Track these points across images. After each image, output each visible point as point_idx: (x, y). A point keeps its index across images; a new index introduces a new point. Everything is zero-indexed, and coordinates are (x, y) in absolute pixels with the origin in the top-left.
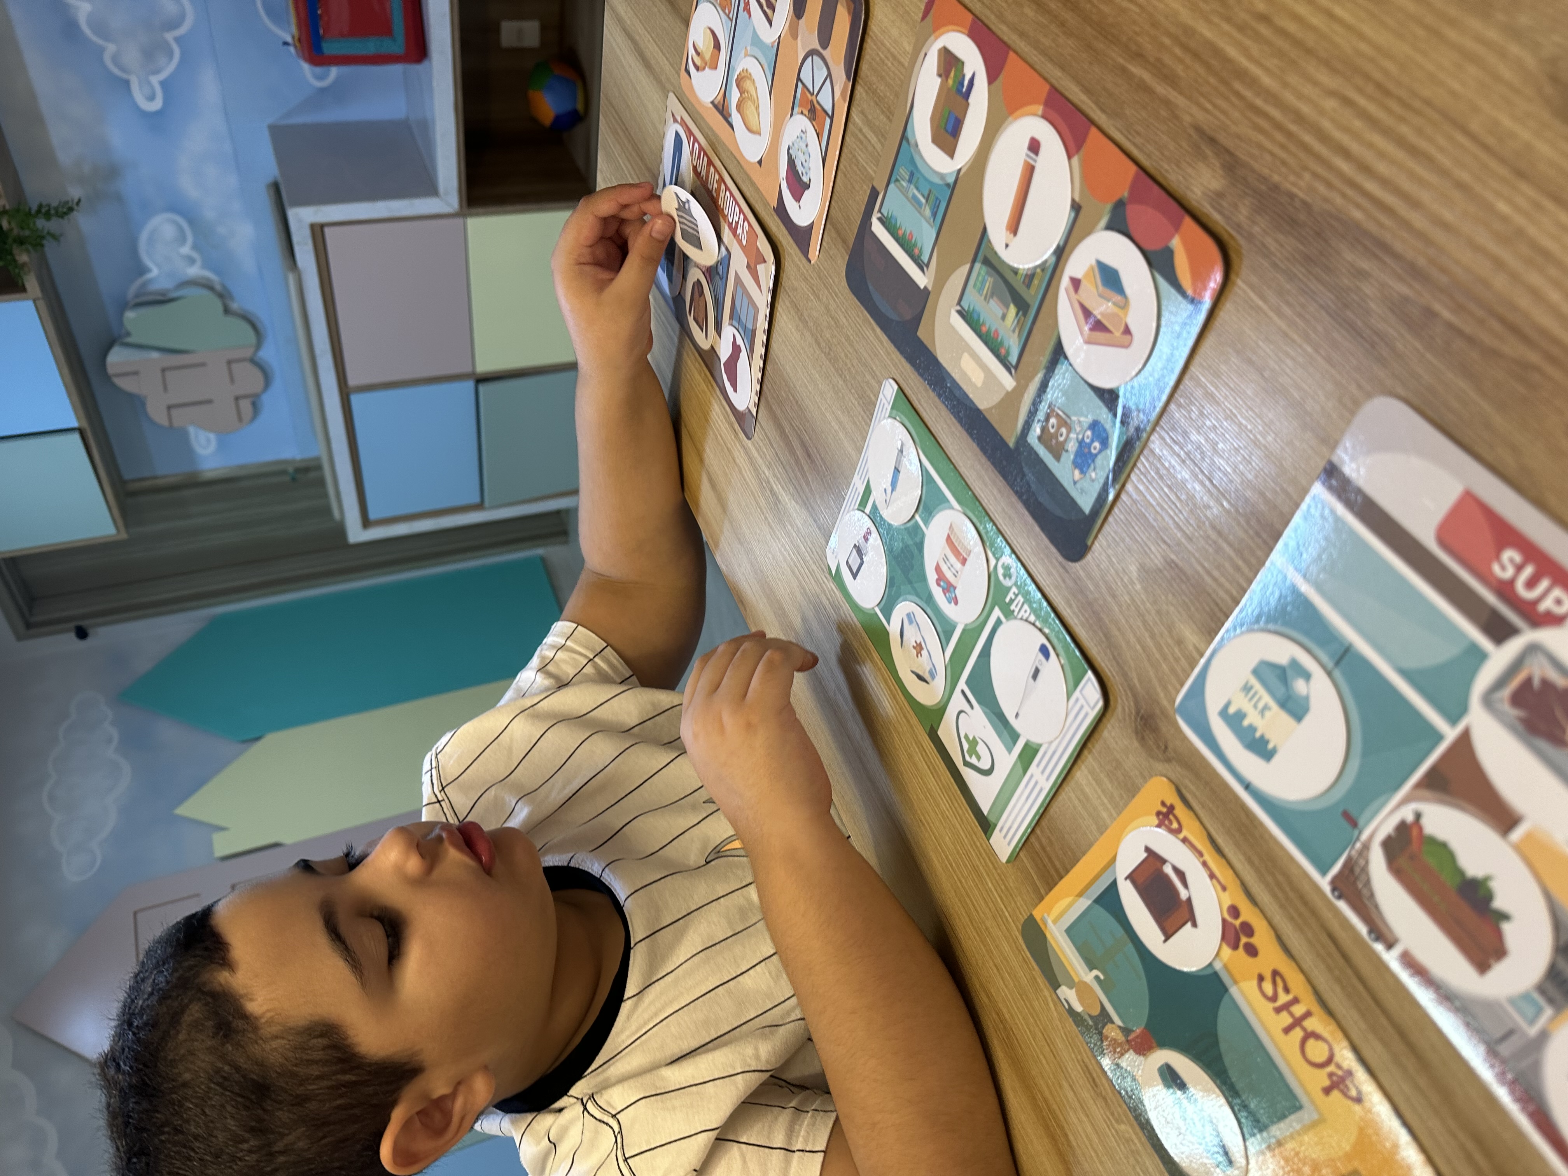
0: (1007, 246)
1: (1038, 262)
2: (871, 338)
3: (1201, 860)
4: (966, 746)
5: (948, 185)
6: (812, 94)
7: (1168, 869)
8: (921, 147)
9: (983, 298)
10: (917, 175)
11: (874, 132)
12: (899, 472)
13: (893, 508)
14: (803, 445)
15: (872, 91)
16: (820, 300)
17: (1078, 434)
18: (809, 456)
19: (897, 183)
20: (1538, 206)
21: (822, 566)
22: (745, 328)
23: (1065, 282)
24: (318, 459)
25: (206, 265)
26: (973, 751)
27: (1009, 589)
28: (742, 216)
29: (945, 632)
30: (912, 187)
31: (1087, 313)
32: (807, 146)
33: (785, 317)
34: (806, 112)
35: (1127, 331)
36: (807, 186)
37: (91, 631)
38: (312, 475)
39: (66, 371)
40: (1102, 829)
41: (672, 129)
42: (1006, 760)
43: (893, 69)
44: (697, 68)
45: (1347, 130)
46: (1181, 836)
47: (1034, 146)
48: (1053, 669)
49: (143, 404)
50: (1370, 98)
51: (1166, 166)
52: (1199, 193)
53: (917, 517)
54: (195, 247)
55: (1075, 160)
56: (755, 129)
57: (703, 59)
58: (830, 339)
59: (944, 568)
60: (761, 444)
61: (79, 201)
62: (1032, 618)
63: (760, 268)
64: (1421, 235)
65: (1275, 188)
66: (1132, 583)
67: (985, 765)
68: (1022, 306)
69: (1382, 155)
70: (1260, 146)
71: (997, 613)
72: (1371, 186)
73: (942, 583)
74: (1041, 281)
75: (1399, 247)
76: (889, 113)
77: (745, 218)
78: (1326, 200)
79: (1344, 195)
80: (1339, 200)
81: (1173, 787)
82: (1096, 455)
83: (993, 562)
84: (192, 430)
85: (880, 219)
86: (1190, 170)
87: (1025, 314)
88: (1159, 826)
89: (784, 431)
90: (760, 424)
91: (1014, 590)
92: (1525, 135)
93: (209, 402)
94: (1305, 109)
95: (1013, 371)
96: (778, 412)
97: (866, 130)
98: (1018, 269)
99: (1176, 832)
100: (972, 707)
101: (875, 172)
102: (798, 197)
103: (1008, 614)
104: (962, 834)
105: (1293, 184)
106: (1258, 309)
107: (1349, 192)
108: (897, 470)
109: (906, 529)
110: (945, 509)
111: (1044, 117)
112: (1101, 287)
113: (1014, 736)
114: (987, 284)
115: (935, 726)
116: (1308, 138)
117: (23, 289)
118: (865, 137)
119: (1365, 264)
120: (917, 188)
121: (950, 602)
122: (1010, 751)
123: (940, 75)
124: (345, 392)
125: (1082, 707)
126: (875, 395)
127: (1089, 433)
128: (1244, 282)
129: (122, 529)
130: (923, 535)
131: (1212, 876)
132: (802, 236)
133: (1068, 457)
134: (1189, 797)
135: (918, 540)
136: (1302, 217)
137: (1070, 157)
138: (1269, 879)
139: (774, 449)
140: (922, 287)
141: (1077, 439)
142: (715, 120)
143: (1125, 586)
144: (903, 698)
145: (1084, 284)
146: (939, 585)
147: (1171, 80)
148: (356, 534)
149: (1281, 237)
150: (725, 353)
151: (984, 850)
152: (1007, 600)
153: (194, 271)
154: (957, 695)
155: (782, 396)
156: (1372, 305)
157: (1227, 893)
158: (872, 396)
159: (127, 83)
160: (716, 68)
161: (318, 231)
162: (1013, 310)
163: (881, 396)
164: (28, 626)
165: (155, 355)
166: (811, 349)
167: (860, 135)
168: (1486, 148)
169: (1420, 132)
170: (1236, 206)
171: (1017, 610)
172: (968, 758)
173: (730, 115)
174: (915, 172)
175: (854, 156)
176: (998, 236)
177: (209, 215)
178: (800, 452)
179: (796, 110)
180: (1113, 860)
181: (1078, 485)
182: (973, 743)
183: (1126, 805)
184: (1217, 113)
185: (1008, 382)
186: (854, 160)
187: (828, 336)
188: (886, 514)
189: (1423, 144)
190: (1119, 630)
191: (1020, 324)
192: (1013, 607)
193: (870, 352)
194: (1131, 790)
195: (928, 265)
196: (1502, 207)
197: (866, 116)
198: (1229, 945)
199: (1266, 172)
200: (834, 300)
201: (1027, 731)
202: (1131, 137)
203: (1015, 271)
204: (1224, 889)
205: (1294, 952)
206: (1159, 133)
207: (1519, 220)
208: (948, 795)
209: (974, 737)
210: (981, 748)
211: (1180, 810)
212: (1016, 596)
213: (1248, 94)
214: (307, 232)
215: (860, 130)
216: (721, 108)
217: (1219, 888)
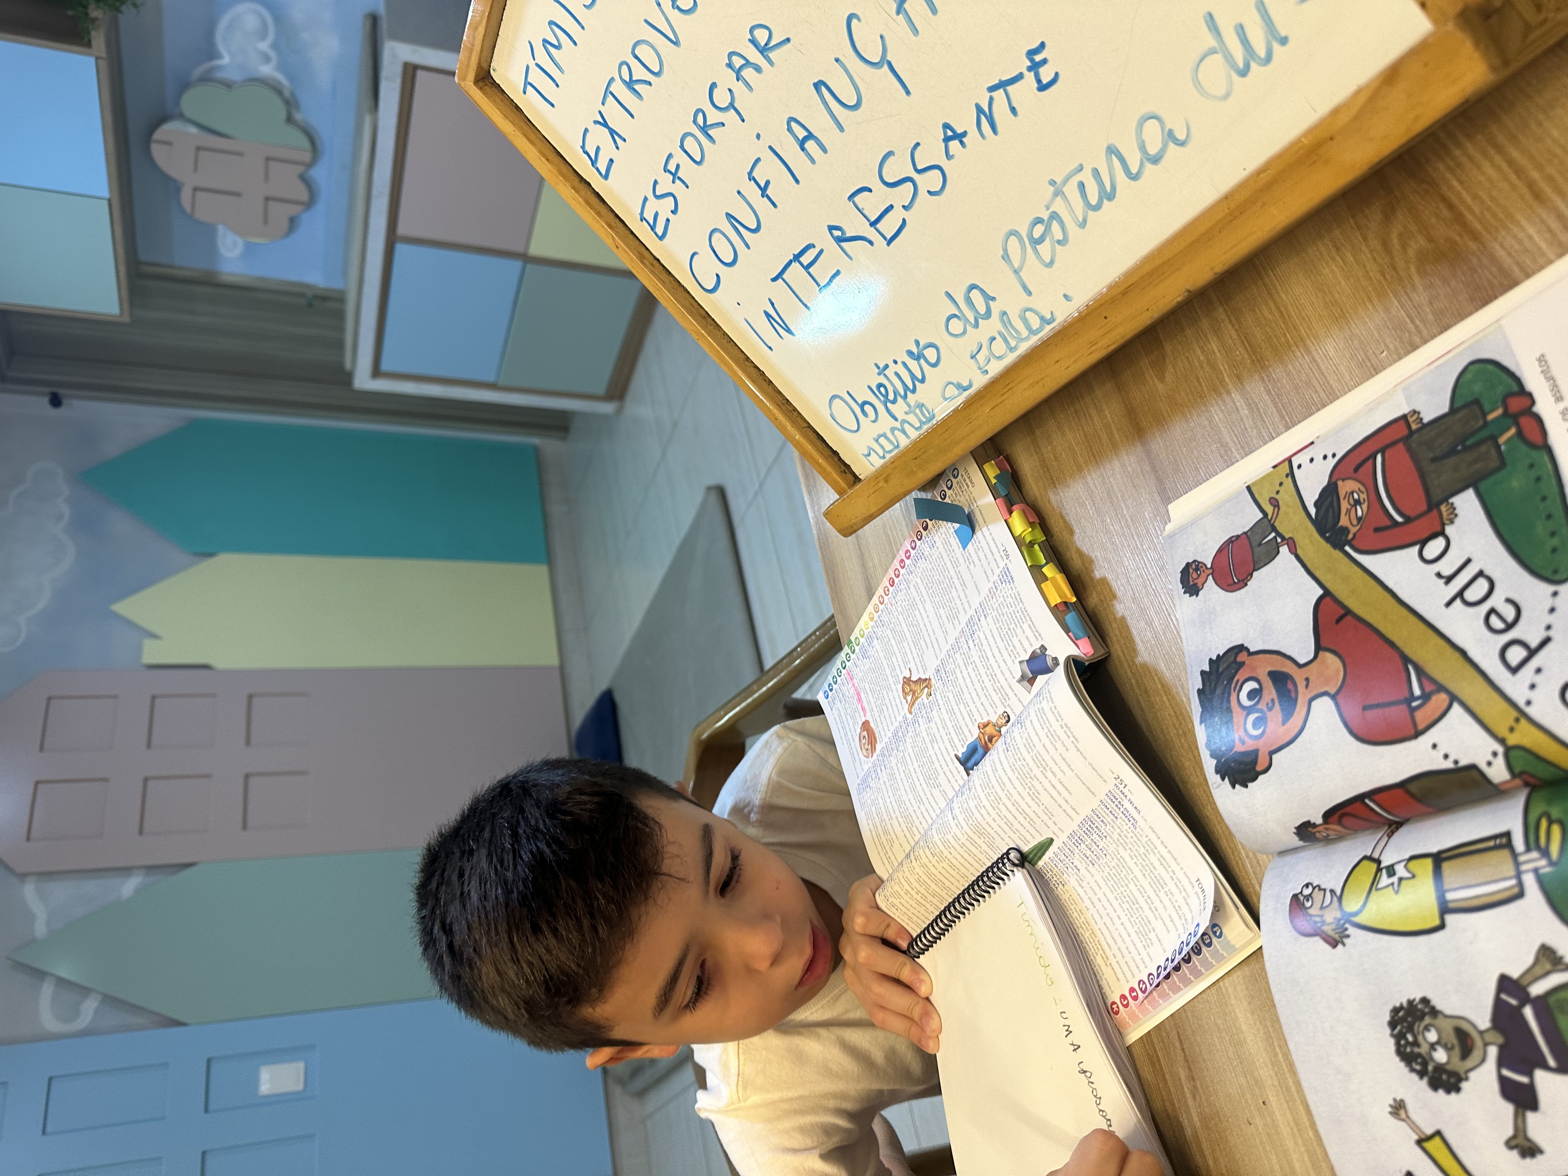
24: (344, 293)
25: (282, 67)
37: (65, 402)
38: (333, 306)
39: (111, 140)
49: (177, 189)
54: (275, 46)
84: (221, 229)
117: (89, 45)
124: (392, 239)
129: (126, 311)
148: (363, 381)
153: (267, 70)
161: (410, 71)
165: (193, 130)
177: (297, 18)
214: (399, 69)
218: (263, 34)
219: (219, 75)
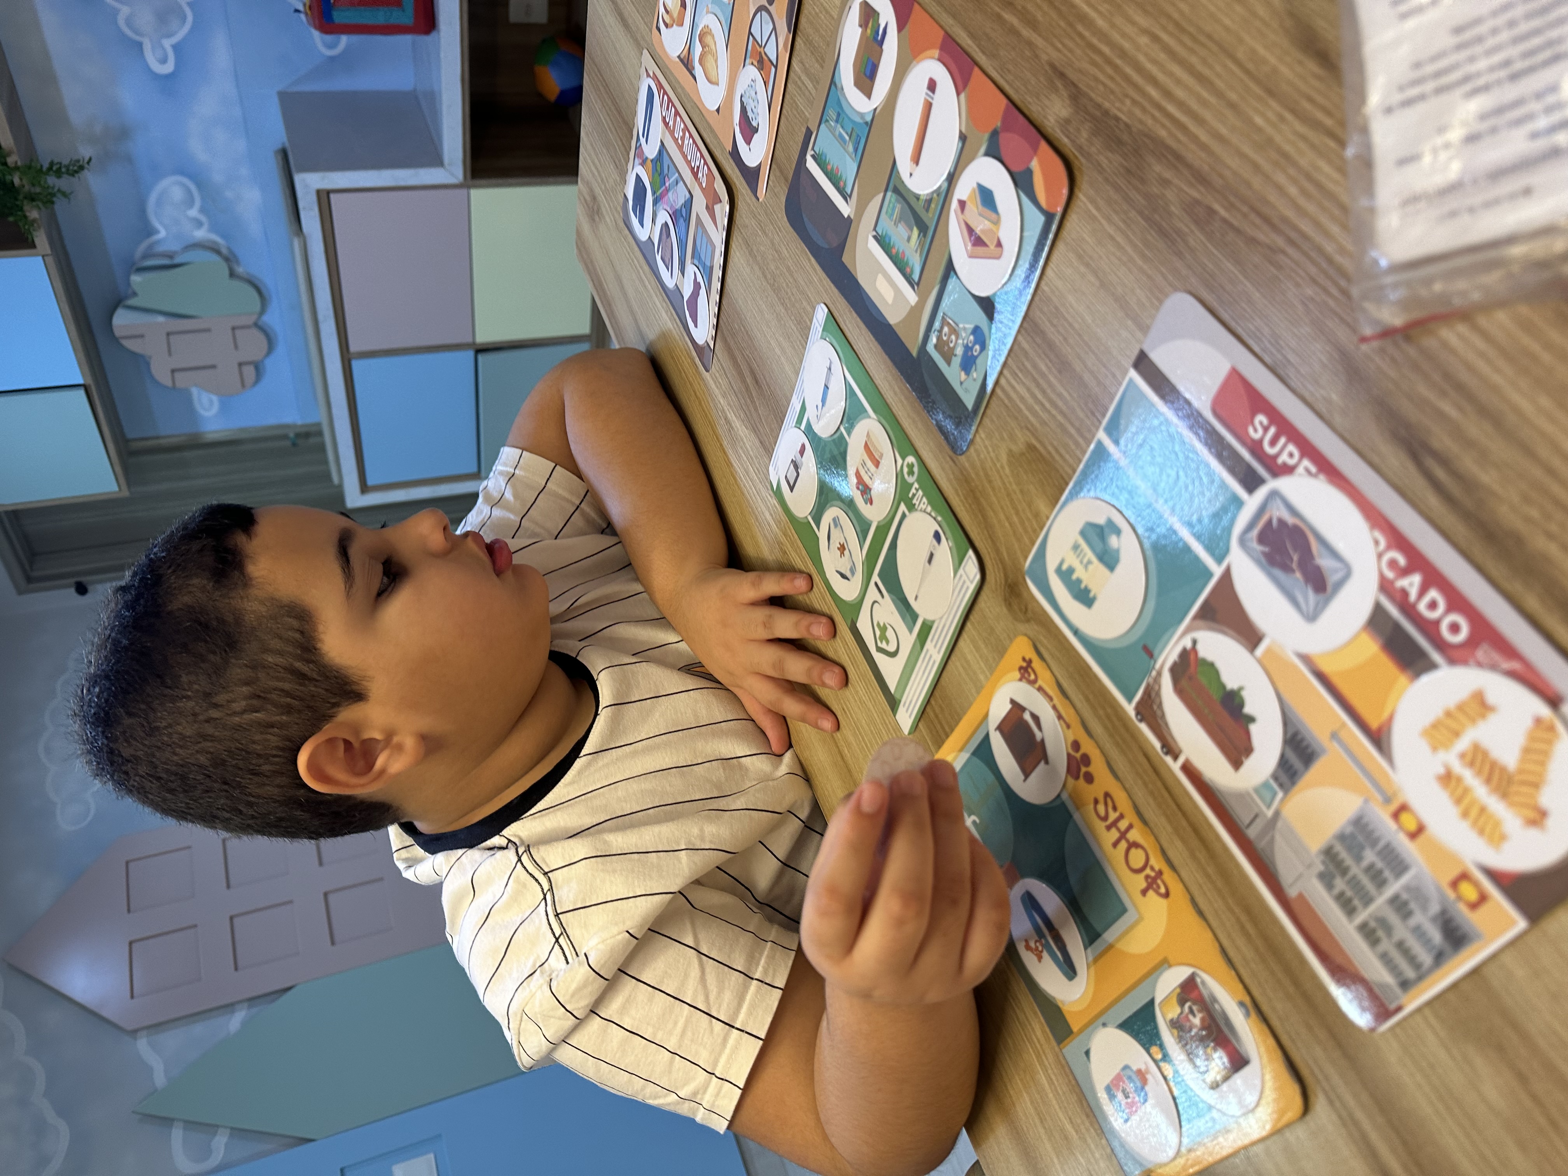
0: (911, 175)
1: (935, 188)
2: (807, 267)
3: (1052, 704)
4: (878, 633)
5: (866, 123)
6: (760, 46)
7: (1027, 717)
8: (845, 90)
9: (893, 223)
10: (842, 115)
11: (810, 79)
12: (828, 388)
13: (822, 422)
14: (752, 372)
15: (809, 42)
16: (767, 235)
17: (963, 340)
18: (757, 382)
19: (827, 124)
20: (1282, 119)
21: (767, 484)
22: (704, 265)
23: (954, 205)
24: (319, 425)
25: (213, 228)
26: (884, 637)
27: (912, 484)
28: (702, 161)
29: (862, 531)
30: (839, 126)
31: (970, 230)
32: (756, 93)
33: (738, 254)
34: (755, 63)
35: (999, 244)
36: (756, 130)
37: (90, 588)
38: (312, 440)
39: (73, 328)
40: (979, 689)
41: (646, 82)
42: (908, 640)
43: (825, 21)
44: (666, 25)
45: (1154, 62)
46: (1037, 686)
47: (932, 86)
48: (944, 552)
49: (148, 364)
50: (1171, 34)
51: (1030, 99)
52: (1052, 120)
53: (842, 429)
54: (202, 210)
55: (963, 96)
56: (714, 80)
57: (671, 17)
58: (774, 271)
59: (862, 473)
60: (717, 375)
61: (90, 159)
62: (929, 509)
63: (717, 208)
64: (1204, 147)
65: (1106, 113)
66: (1002, 467)
67: (892, 648)
68: (923, 228)
69: (1178, 82)
70: (1096, 79)
71: (903, 507)
72: (1171, 108)
73: (860, 487)
74: (937, 205)
75: (1190, 157)
76: (821, 61)
77: (706, 163)
78: (1141, 122)
79: (1153, 117)
80: (1150, 122)
81: (1031, 643)
82: (976, 357)
83: (900, 461)
84: (195, 391)
85: (813, 156)
86: (1047, 102)
87: (925, 236)
88: (1020, 680)
89: (737, 361)
90: (717, 355)
91: (916, 485)
92: (1273, 60)
93: (213, 367)
94: (1126, 45)
95: (916, 287)
96: (732, 343)
97: (804, 77)
98: (920, 195)
99: (1032, 683)
100: (883, 596)
101: (810, 114)
102: (748, 141)
103: (911, 507)
104: (875, 715)
105: (1119, 109)
106: (1093, 218)
107: (1157, 114)
108: (826, 387)
109: (834, 441)
110: (864, 418)
111: (939, 60)
112: (980, 207)
113: (914, 616)
114: (897, 210)
115: (855, 620)
116: (1129, 70)
117: (33, 246)
118: (803, 83)
119: (1168, 174)
120: (842, 127)
121: (866, 503)
122: (911, 631)
123: (861, 26)
124: (347, 359)
125: (964, 582)
126: (810, 320)
127: (972, 338)
128: (1085, 195)
129: (124, 487)
130: (847, 444)
131: (1060, 717)
132: (751, 175)
133: (956, 361)
134: (1042, 650)
135: (842, 449)
136: (1125, 137)
137: (958, 94)
138: (1101, 712)
139: (728, 378)
140: (846, 216)
141: (963, 343)
142: (681, 72)
143: (998, 472)
144: (830, 598)
145: (969, 206)
146: (858, 488)
147: (1032, 24)
148: (354, 499)
149: (1110, 155)
150: (687, 293)
151: (892, 726)
152: (910, 495)
153: (201, 234)
154: (872, 590)
155: (735, 328)
156: (1173, 208)
157: (1070, 731)
158: (807, 320)
159: (140, 45)
160: (682, 25)
161: (324, 197)
162: (916, 232)
163: (815, 320)
164: (29, 580)
165: (161, 319)
166: (759, 282)
167: (799, 83)
168: (1247, 72)
169: (1204, 61)
170: (1078, 130)
171: (917, 503)
172: (879, 644)
173: (694, 68)
174: (841, 112)
175: (795, 101)
176: (904, 166)
177: (218, 178)
178: (749, 380)
179: (748, 61)
180: (986, 716)
181: (964, 385)
182: (883, 629)
183: (997, 664)
184: (1066, 52)
185: (912, 297)
186: (794, 105)
187: (773, 268)
188: (817, 428)
189: (1206, 72)
190: (994, 511)
191: (921, 245)
192: (914, 501)
193: (806, 280)
194: (1001, 651)
195: (850, 196)
196: (1259, 120)
197: (804, 65)
198: (1072, 776)
199: (1099, 100)
200: (778, 234)
201: (924, 610)
202: (1004, 75)
203: (917, 197)
204: (1068, 726)
205: (1120, 774)
206: (1024, 70)
207: (1269, 130)
208: (865, 682)
209: (884, 624)
210: (890, 633)
211: (1037, 664)
212: (917, 490)
213: (1087, 34)
214: (314, 198)
215: (800, 78)
216: (686, 62)
217: (1064, 726)
218: (190, 203)
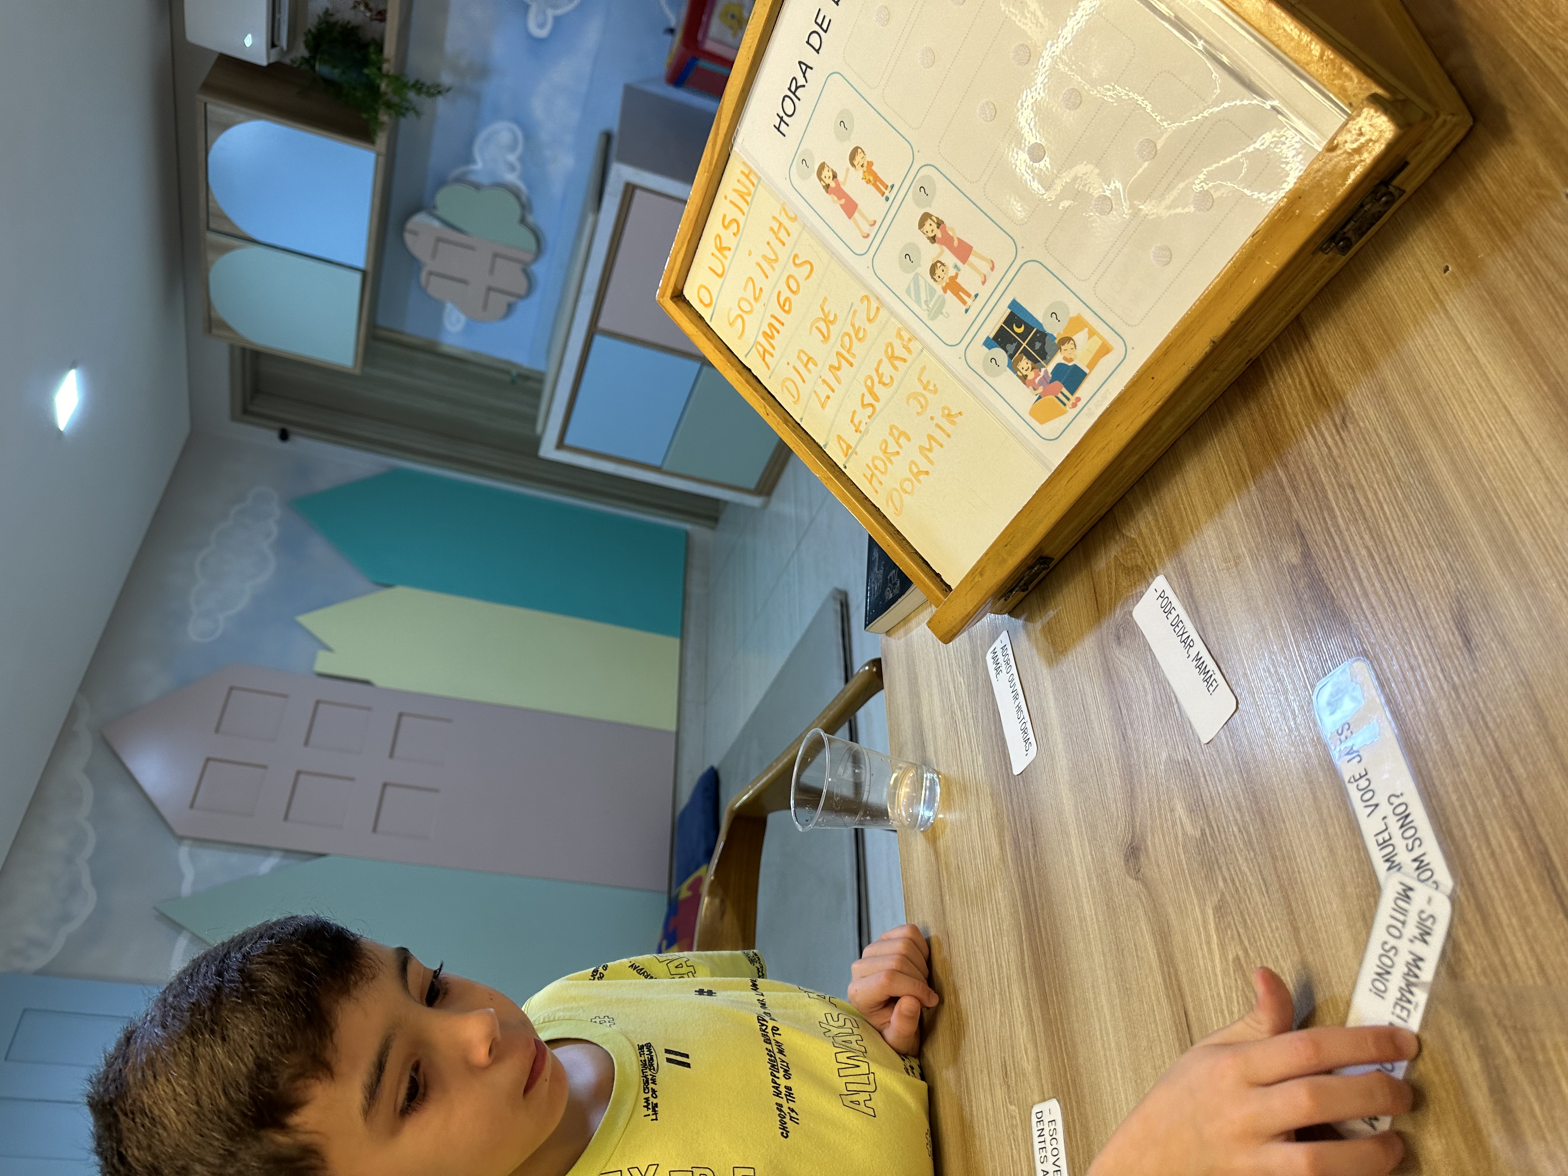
24: (544, 374)
25: (524, 177)
37: (292, 437)
38: (532, 385)
39: (375, 220)
49: (420, 269)
61: (450, 89)
69: (1375, 592)
70: (1324, 553)
78: (1343, 602)
79: (1352, 603)
80: (1348, 605)
92: (1438, 622)
93: (465, 282)
94: (1352, 547)
105: (1331, 583)
107: (1355, 604)
116: (1347, 563)
117: (373, 143)
124: (593, 330)
129: (359, 365)
136: (1328, 602)
147: (1296, 489)
148: (548, 450)
149: (1315, 609)
153: (511, 178)
159: (527, 7)
161: (630, 190)
164: (245, 411)
169: (1396, 591)
170: (1300, 578)
177: (544, 137)
184: (1311, 523)
189: (1395, 599)
190: (1140, 790)
196: (1416, 649)
206: (1279, 515)
214: (620, 188)
218: (512, 148)
219: (473, 178)
